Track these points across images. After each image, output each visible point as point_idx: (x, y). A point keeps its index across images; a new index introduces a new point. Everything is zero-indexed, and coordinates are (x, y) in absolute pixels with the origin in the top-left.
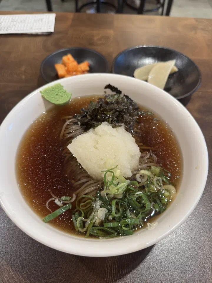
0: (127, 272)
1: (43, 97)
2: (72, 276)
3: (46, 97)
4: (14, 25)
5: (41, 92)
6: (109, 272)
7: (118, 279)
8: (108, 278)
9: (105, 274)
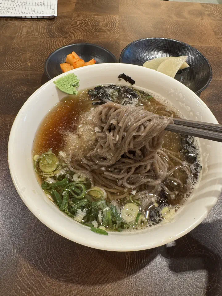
0: (146, 262)
1: (57, 88)
2: (92, 269)
3: (60, 88)
4: (15, 7)
5: (54, 82)
6: (129, 264)
7: (138, 270)
8: (128, 270)
9: (125, 265)
